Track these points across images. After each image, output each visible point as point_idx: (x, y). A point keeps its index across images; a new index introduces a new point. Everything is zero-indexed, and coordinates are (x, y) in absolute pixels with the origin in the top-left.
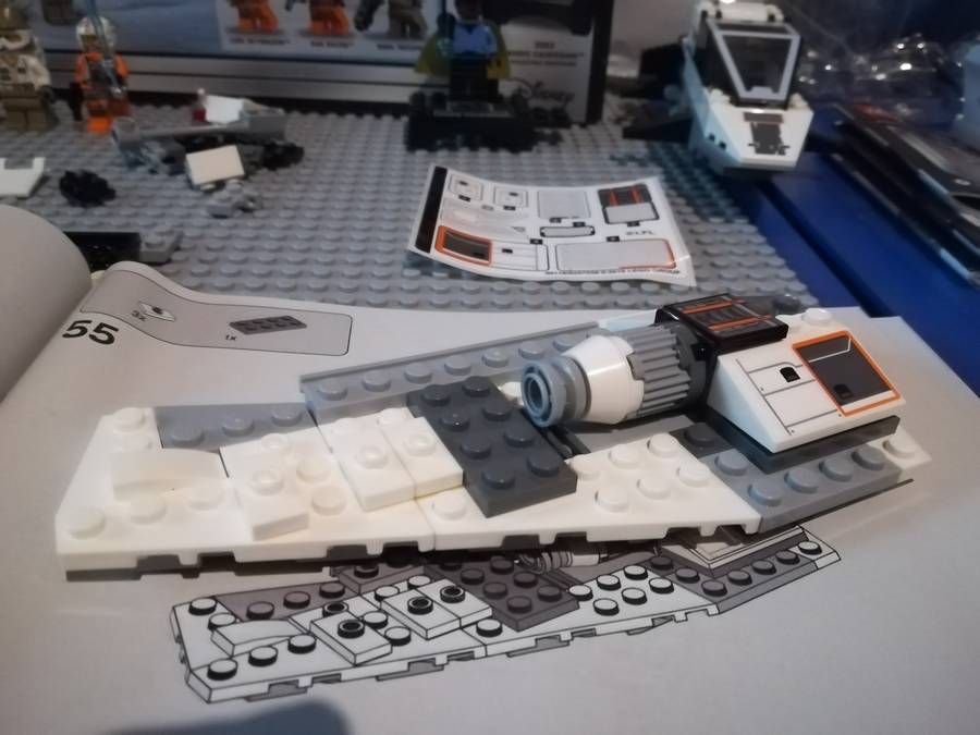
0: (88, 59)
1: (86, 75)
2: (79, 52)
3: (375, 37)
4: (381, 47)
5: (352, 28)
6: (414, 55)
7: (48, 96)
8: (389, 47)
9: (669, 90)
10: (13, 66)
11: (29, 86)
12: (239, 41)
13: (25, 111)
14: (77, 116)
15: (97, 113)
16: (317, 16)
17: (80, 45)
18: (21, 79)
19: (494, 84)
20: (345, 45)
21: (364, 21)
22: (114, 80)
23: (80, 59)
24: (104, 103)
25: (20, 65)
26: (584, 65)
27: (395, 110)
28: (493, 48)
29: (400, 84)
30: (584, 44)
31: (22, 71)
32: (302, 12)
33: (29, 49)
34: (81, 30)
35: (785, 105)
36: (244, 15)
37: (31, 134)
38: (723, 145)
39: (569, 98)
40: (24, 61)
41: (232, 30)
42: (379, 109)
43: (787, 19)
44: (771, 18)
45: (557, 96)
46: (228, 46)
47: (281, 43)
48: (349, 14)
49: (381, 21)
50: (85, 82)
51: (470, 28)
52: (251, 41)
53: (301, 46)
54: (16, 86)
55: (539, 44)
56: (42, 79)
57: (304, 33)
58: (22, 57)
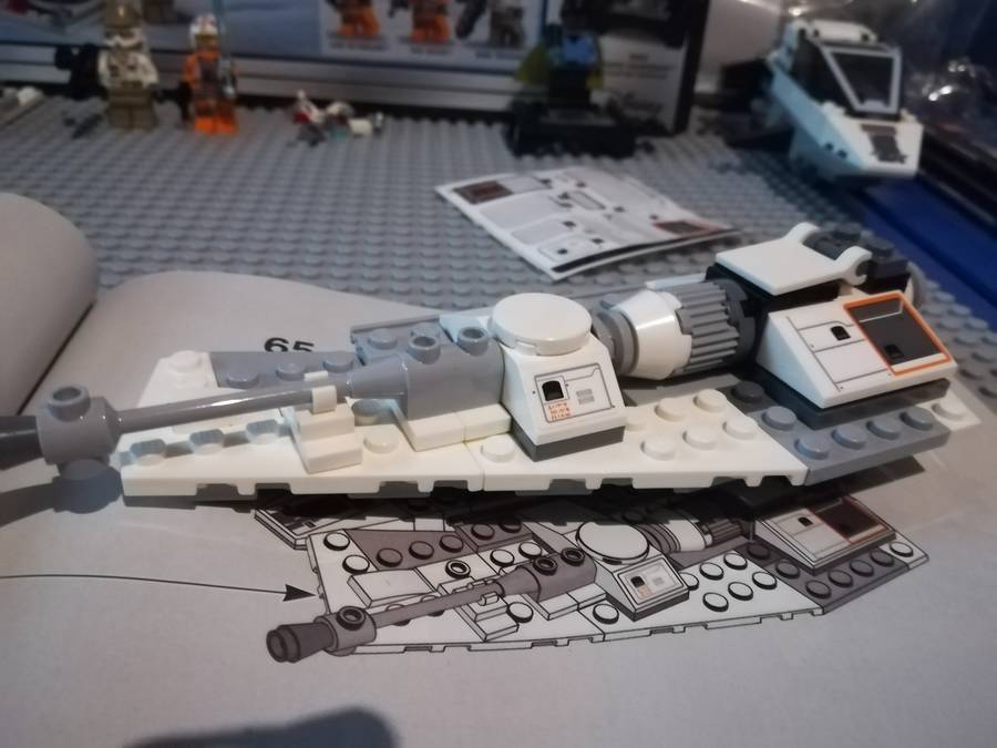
0: (200, 59)
1: (197, 73)
2: (188, 52)
3: (475, 45)
4: (479, 55)
5: (452, 35)
6: (514, 64)
7: (158, 95)
8: (486, 56)
9: (756, 104)
10: (123, 63)
11: (137, 84)
12: (339, 46)
13: (130, 108)
14: (185, 116)
15: (205, 112)
16: (420, 23)
17: (193, 43)
18: (131, 76)
19: (587, 94)
20: (444, 53)
21: (465, 29)
22: (229, 81)
23: (191, 59)
24: (212, 102)
25: (131, 62)
26: (675, 78)
27: (488, 117)
28: (592, 59)
29: (496, 93)
30: (676, 57)
31: (133, 68)
32: (405, 18)
33: (138, 48)
34: (195, 29)
35: (896, 118)
36: (347, 20)
37: (137, 132)
38: (843, 154)
39: (659, 108)
40: (136, 59)
41: (333, 35)
42: (471, 116)
43: (881, 39)
44: (865, 38)
45: (647, 106)
46: (327, 49)
47: (380, 48)
48: (451, 22)
49: (482, 30)
50: (195, 81)
51: (574, 39)
52: (351, 47)
53: (403, 53)
54: (125, 83)
55: (634, 57)
56: (150, 77)
57: (404, 40)
58: (133, 55)
